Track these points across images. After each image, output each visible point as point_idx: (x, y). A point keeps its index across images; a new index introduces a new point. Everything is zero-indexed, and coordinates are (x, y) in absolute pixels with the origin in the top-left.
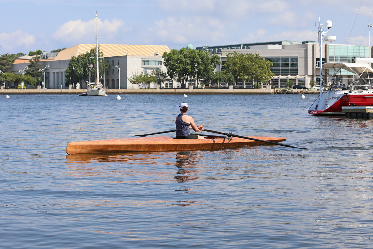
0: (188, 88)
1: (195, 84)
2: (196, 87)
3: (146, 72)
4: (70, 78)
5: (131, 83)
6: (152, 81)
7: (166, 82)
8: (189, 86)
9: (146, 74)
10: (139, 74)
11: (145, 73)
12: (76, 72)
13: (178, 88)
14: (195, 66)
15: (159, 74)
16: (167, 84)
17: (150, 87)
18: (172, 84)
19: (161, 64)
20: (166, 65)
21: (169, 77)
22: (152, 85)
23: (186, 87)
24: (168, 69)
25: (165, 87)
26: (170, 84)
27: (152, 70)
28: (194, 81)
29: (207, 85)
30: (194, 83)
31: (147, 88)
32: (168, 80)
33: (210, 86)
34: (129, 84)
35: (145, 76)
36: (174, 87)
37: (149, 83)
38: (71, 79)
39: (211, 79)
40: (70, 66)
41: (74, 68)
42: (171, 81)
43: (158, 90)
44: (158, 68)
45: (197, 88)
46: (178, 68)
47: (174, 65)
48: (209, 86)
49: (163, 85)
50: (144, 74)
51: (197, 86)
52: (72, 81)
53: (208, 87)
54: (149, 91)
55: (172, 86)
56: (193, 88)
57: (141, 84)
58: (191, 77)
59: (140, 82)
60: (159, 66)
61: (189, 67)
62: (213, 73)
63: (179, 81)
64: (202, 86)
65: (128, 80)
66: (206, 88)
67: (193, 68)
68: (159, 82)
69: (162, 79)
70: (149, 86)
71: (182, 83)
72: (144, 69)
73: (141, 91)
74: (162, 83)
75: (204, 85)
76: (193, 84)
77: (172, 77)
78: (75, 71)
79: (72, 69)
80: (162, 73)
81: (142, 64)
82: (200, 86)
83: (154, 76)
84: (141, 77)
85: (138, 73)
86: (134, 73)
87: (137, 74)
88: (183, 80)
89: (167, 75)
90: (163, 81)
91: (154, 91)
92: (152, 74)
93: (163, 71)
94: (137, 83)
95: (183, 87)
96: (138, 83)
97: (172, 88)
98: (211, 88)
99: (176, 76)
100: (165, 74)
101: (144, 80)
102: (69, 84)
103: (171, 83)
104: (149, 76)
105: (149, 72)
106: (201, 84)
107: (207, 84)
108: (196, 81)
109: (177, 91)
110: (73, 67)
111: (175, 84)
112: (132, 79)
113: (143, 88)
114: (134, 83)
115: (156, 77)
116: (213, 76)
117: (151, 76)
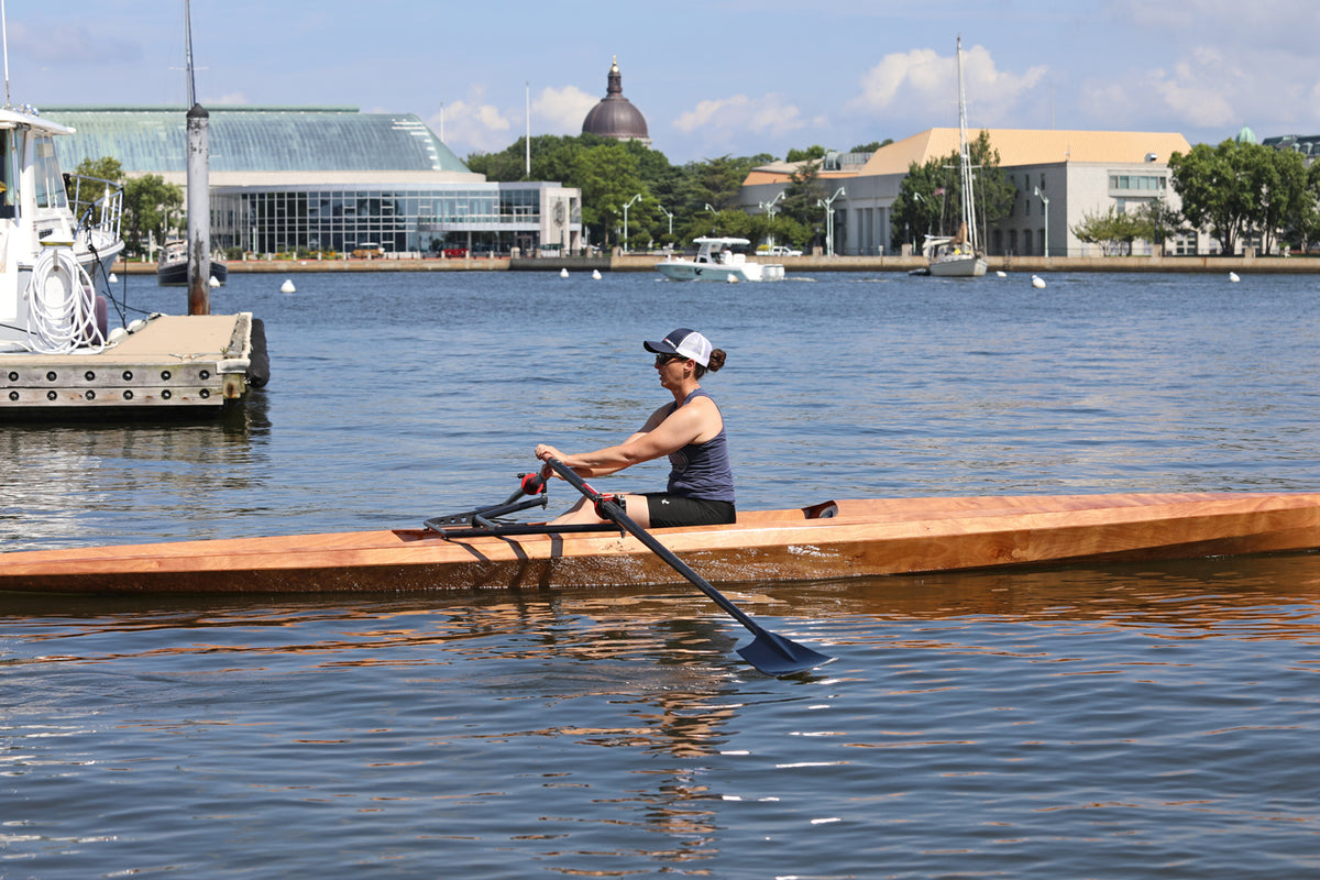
0: (1242, 256)
1: (1260, 244)
2: (1264, 252)
3: (1121, 209)
4: (904, 226)
5: (1080, 241)
6: (1138, 235)
7: (1179, 237)
8: (1243, 250)
9: (1122, 214)
10: (1103, 214)
11: (1118, 212)
12: (922, 208)
13: (1213, 254)
14: (1262, 193)
15: (1158, 214)
16: (1181, 243)
17: (1134, 253)
18: (1195, 243)
19: (1164, 187)
20: (1178, 190)
21: (1187, 224)
22: (1138, 245)
23: (1236, 253)
24: (1184, 201)
25: (1174, 253)
26: (1190, 243)
27: (1139, 204)
28: (1259, 235)
29: (1295, 248)
30: (1258, 240)
31: (1124, 254)
32: (1185, 232)
33: (1303, 248)
34: (1073, 243)
35: (1118, 220)
36: (1200, 253)
37: (1129, 239)
38: (907, 227)
39: (1308, 229)
40: (906, 193)
41: (916, 198)
42: (1192, 234)
43: (1156, 261)
44: (1155, 198)
45: (1268, 255)
46: (1218, 197)
47: (1202, 190)
48: (1300, 249)
49: (1171, 245)
50: (1115, 215)
51: (1268, 249)
52: (911, 235)
53: (1298, 252)
54: (1131, 262)
55: (1196, 250)
56: (1257, 256)
57: (1107, 243)
58: (1249, 223)
59: (1106, 238)
60: (1158, 193)
61: (1248, 196)
62: (1314, 213)
63: (1216, 234)
64: (1282, 249)
65: (1069, 230)
66: (1292, 255)
67: (1257, 200)
68: (1159, 238)
69: (1168, 228)
70: (1130, 249)
71: (1223, 239)
72: (1114, 200)
73: (1107, 262)
74: (1167, 241)
75: (1288, 248)
76: (1255, 243)
77: (1196, 224)
78: (918, 206)
79: (912, 201)
80: (1168, 211)
81: (1110, 187)
82: (1274, 248)
83: (1146, 219)
84: (1107, 222)
85: (1098, 213)
86: (1088, 213)
87: (1095, 216)
88: (1228, 232)
89: (1181, 217)
90: (1169, 235)
91: (1144, 263)
92: (1139, 214)
93: (1168, 207)
94: (1095, 239)
95: (1228, 251)
96: (1100, 239)
97: (1196, 255)
98: (1307, 255)
99: (1207, 221)
100: (1177, 215)
101: (1117, 232)
102: (903, 243)
103: (1193, 239)
104: (1131, 221)
105: (1130, 210)
106: (1278, 243)
107: (1296, 243)
108: (1265, 237)
109: (1211, 262)
110: (912, 194)
111: (1205, 243)
112: (1082, 229)
113: (1113, 254)
114: (1087, 239)
115: (1151, 224)
116: (1313, 221)
117: (1135, 219)
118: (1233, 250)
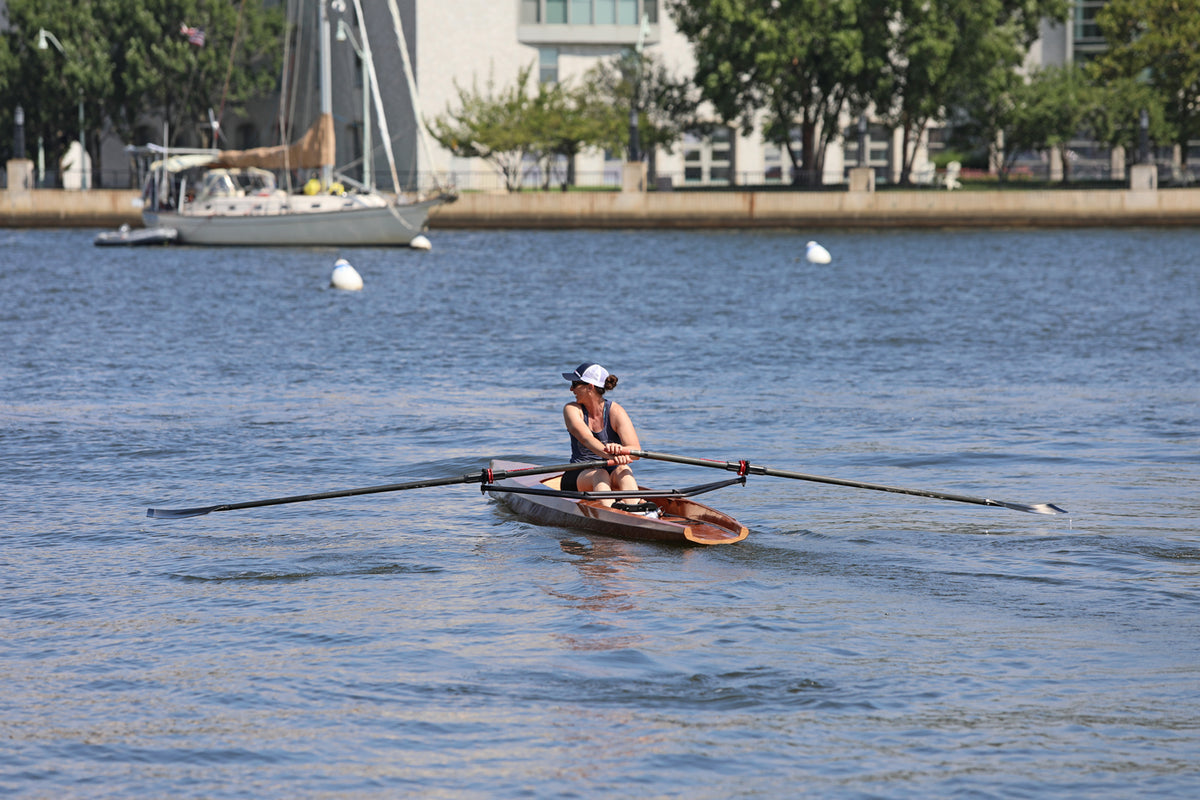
0: (841, 188)
1: (888, 154)
2: (897, 178)
3: (549, 75)
4: (13, 114)
5: (448, 154)
6: (589, 138)
7: (689, 143)
8: (847, 172)
9: (549, 88)
10: (501, 86)
11: (543, 81)
12: (59, 68)
13: (772, 184)
14: (889, 34)
15: (638, 87)
16: (694, 155)
17: (581, 180)
18: (730, 156)
19: (654, 19)
20: (687, 28)
21: (707, 111)
22: (590, 164)
23: (827, 179)
24: (700, 56)
25: (679, 180)
26: (717, 155)
27: (590, 62)
28: (886, 133)
29: (976, 164)
30: (882, 146)
31: (555, 183)
32: (701, 129)
33: (993, 168)
34: (433, 161)
35: (539, 103)
36: (740, 180)
37: (569, 149)
38: (20, 119)
39: (1003, 122)
40: (16, 29)
41: (43, 44)
42: (721, 132)
43: (633, 201)
44: (631, 47)
45: (905, 184)
46: (782, 43)
47: (743, 29)
48: (985, 167)
49: (670, 164)
50: (532, 91)
51: (907, 169)
52: (31, 136)
53: (979, 175)
54: (573, 204)
55: (730, 173)
56: (879, 187)
57: (515, 159)
58: (858, 108)
59: (511, 147)
60: (638, 33)
61: (848, 38)
62: (1019, 80)
63: (777, 133)
64: (942, 168)
65: (422, 127)
66: (966, 184)
67: (874, 46)
68: (642, 144)
69: (660, 121)
70: (571, 172)
71: (797, 146)
72: (533, 53)
73: (514, 205)
74: (661, 154)
75: (955, 167)
76: (875, 154)
77: (728, 110)
78: (50, 65)
79: (33, 52)
80: (661, 81)
81: (523, 19)
82: (923, 167)
83: (608, 100)
84: (511, 107)
85: (491, 84)
86: (466, 84)
87: (483, 93)
88: (808, 128)
89: (694, 93)
90: (665, 138)
91: (603, 205)
92: (591, 87)
93: (663, 71)
94: (483, 149)
95: (807, 177)
96: (497, 149)
97: (733, 188)
98: (1003, 184)
99: (758, 104)
100: (683, 89)
101: (537, 132)
102: (12, 155)
103: (724, 147)
104: (572, 105)
105: (571, 78)
106: (932, 152)
107: (977, 153)
108: (899, 133)
109: (767, 204)
110: (34, 34)
111: (753, 156)
112: (454, 124)
113: (529, 183)
114: (465, 148)
115: (620, 113)
116: (1017, 99)
117: (581, 100)
118: (819, 171)
